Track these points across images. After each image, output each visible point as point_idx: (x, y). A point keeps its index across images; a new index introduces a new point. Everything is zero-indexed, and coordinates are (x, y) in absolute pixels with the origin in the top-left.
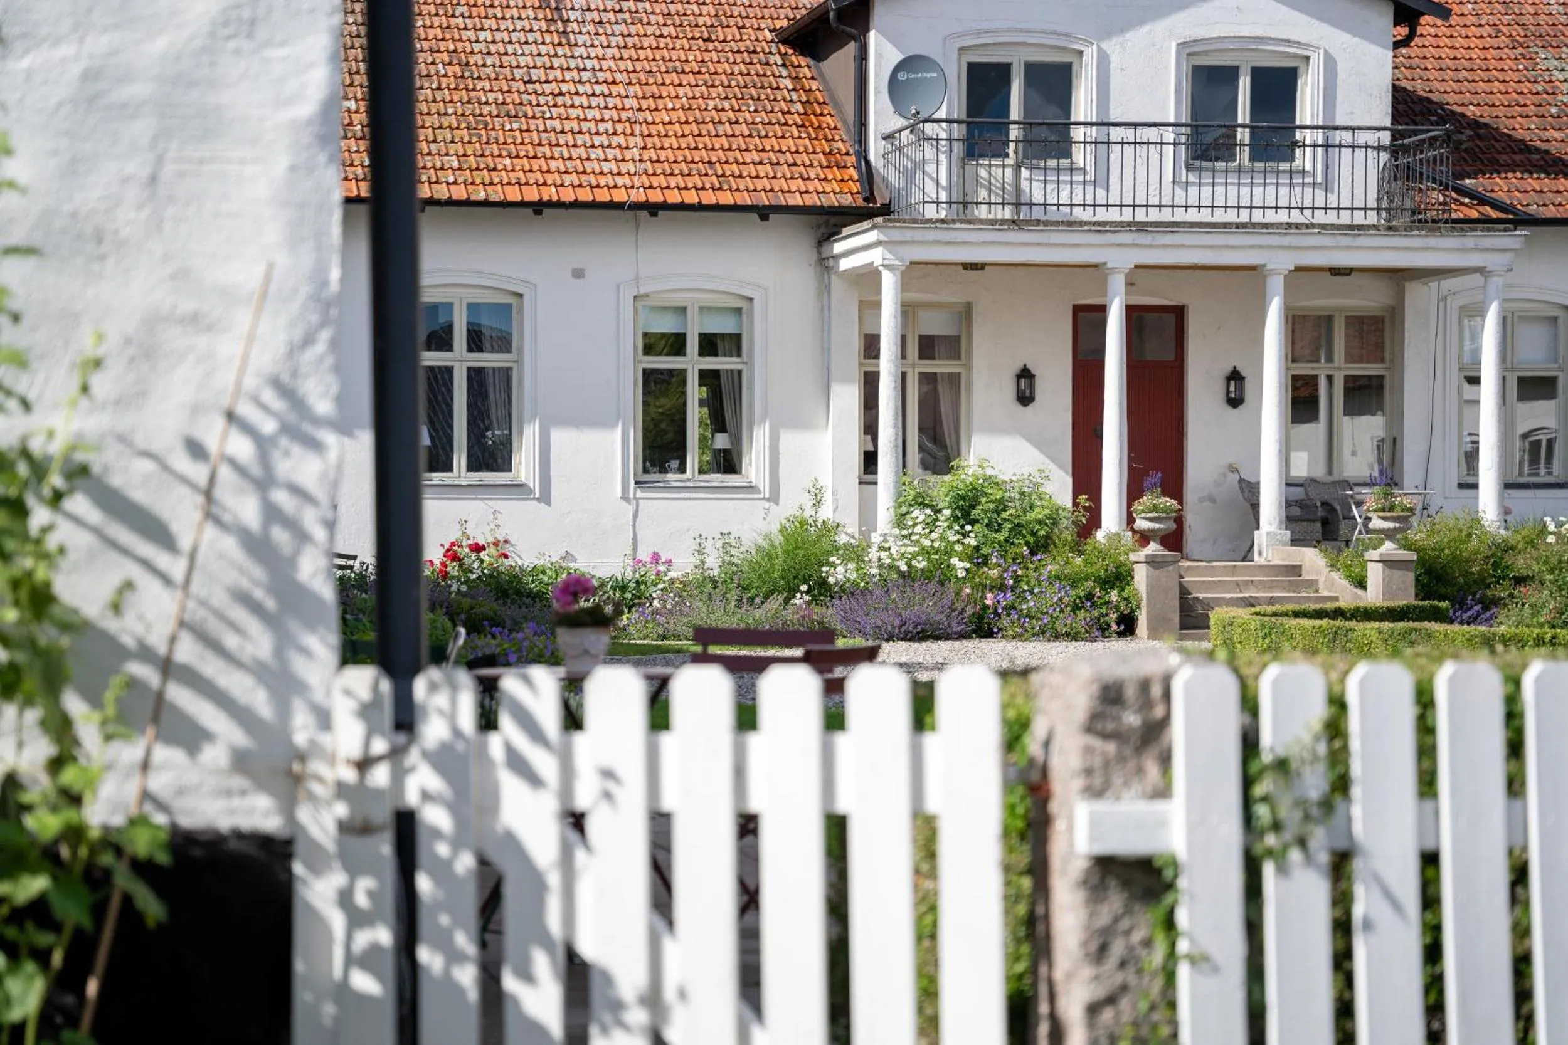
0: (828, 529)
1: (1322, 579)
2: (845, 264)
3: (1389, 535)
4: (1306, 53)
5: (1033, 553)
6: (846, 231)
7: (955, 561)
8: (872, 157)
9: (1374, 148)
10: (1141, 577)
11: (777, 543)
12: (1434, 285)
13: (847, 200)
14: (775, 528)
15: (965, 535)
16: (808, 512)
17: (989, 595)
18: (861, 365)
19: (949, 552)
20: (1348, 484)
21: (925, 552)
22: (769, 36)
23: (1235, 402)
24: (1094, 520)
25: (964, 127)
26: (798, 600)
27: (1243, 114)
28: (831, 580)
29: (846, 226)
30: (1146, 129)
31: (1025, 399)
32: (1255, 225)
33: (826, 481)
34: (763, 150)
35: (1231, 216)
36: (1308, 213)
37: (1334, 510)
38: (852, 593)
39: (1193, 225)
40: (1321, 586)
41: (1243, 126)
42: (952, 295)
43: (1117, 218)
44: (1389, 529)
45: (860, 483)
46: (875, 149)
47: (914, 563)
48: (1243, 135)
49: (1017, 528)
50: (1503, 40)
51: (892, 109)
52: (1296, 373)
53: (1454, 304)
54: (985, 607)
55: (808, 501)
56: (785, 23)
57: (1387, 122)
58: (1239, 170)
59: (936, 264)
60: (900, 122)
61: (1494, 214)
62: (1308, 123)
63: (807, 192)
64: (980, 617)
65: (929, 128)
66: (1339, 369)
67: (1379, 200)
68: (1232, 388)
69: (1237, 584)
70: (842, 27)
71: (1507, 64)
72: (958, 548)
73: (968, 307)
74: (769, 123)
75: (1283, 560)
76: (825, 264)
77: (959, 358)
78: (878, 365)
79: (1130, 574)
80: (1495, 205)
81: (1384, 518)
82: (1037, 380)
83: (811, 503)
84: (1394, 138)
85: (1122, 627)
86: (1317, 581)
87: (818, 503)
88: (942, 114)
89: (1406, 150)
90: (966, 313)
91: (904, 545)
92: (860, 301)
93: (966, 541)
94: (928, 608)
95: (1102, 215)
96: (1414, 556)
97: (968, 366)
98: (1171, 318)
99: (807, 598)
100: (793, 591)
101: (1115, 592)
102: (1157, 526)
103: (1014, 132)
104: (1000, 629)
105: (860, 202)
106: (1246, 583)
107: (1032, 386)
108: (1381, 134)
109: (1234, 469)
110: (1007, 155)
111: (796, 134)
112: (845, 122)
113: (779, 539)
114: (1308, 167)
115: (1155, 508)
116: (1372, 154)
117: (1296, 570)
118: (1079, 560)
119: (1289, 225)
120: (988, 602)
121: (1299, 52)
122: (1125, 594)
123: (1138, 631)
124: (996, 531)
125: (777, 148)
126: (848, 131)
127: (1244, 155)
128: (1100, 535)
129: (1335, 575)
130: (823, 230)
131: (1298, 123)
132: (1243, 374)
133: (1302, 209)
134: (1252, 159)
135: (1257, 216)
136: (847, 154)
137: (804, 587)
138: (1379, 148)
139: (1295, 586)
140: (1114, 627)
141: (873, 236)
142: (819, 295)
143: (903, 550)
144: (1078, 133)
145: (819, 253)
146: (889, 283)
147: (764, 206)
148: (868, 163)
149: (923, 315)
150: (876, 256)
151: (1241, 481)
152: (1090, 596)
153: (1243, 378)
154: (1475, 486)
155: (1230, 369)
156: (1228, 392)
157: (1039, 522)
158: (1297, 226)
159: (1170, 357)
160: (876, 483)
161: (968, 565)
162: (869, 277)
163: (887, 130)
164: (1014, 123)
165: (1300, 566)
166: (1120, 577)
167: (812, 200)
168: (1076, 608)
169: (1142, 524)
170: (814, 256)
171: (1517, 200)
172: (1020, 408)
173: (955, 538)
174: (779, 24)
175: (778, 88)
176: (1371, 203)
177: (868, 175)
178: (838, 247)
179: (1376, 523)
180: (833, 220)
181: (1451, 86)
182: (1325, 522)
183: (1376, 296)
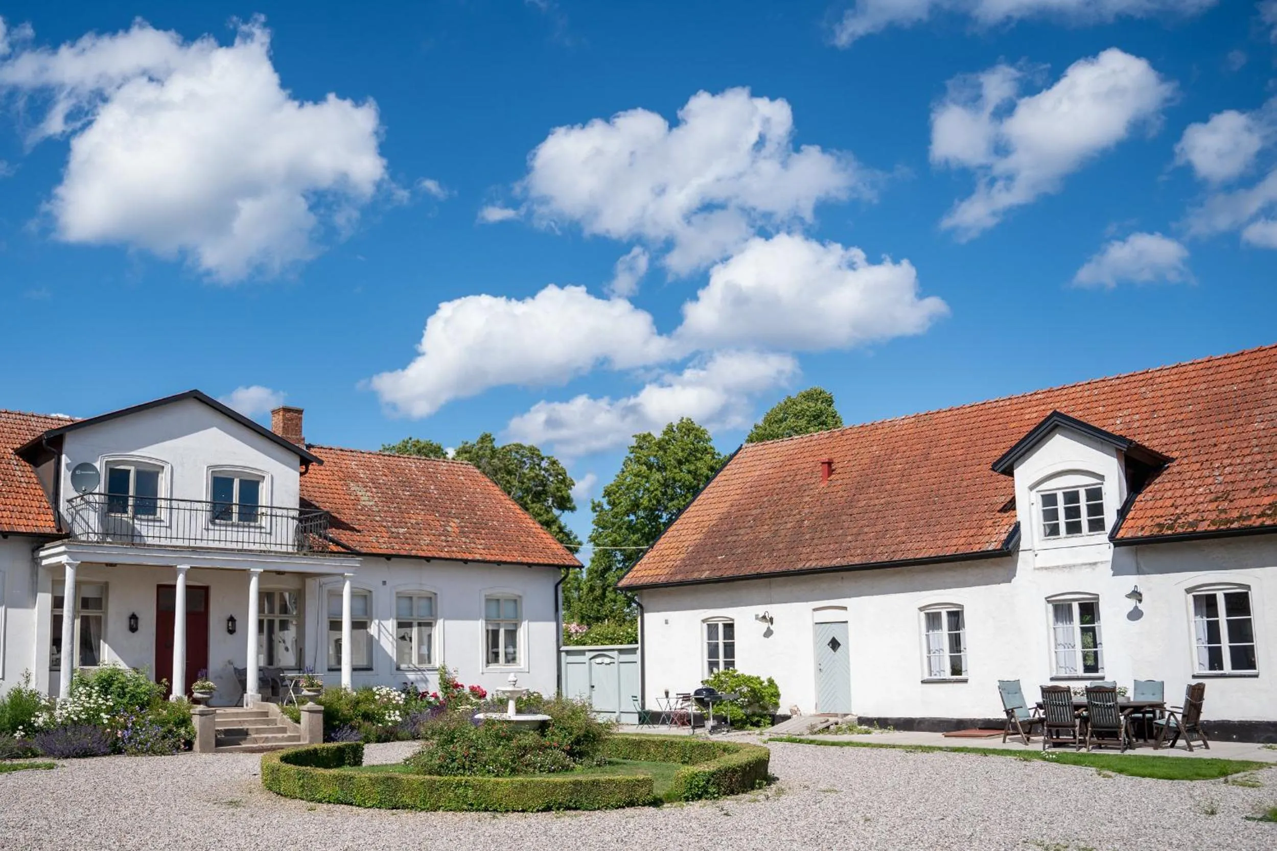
0: (34, 695)
1: (279, 718)
2: (45, 562)
3: (312, 698)
4: (263, 475)
5: (141, 709)
6: (47, 546)
7: (102, 714)
8: (61, 510)
9: (291, 517)
10: (196, 721)
11: (6, 702)
12: (318, 580)
13: (48, 530)
14: (5, 694)
15: (107, 700)
16: (23, 686)
17: (120, 732)
18: (52, 611)
19: (98, 710)
20: (282, 670)
21: (86, 710)
22: (11, 451)
23: (231, 631)
24: (169, 691)
25: (107, 497)
26: (18, 735)
27: (236, 499)
28: (36, 725)
29: (47, 543)
30: (196, 503)
31: (133, 629)
32: (246, 550)
33: (33, 670)
34: (6, 504)
35: (234, 546)
36: (268, 546)
37: (277, 683)
38: (47, 732)
39: (217, 549)
40: (278, 722)
41: (236, 504)
42: (100, 578)
43: (181, 544)
44: (312, 696)
45: (51, 670)
46: (63, 506)
47: (81, 716)
48: (235, 509)
49: (133, 696)
50: (336, 477)
51: (72, 487)
53: (326, 589)
54: (118, 739)
55: (23, 681)
56: (19, 446)
57: (298, 507)
58: (232, 525)
59: (91, 563)
60: (76, 494)
61: (343, 550)
62: (264, 505)
63: (28, 525)
64: (115, 744)
65: (91, 498)
66: (278, 617)
67: (294, 541)
68: (230, 625)
69: (240, 722)
70: (49, 447)
71: (339, 487)
72: (104, 707)
73: (107, 584)
74: (9, 492)
75: (258, 708)
76: (35, 561)
77: (101, 609)
78: (62, 612)
79: (190, 719)
80: (344, 546)
81: (309, 691)
82: (140, 621)
83: (24, 681)
84: (300, 514)
85: (187, 747)
86: (276, 720)
87: (28, 682)
88: (97, 491)
89: (307, 520)
90: (105, 587)
91: (76, 706)
92: (53, 581)
93: (108, 704)
94: (87, 741)
95: (175, 542)
96: (322, 708)
97: (106, 613)
98: (202, 592)
99: (22, 733)
100: (15, 729)
101: (183, 728)
102: (205, 696)
103: (131, 502)
104: (126, 750)
105: (55, 531)
106: (244, 721)
107: (137, 623)
108: (294, 512)
109: (230, 663)
110: (126, 512)
111: (23, 497)
112: (48, 493)
113: (7, 700)
114: (264, 524)
115: (203, 687)
116: (291, 522)
117: (266, 714)
118: (165, 712)
119: (261, 551)
120: (119, 736)
121: (259, 473)
122: (188, 730)
123: (194, 749)
124: (122, 698)
125: (13, 504)
126: (49, 498)
127: (235, 517)
128: (172, 698)
129: (285, 717)
130: (35, 544)
131: (259, 504)
132: (235, 618)
133: (265, 544)
134: (240, 519)
135: (246, 546)
136: (48, 508)
137: (21, 727)
138: (293, 518)
139: (267, 722)
140: (183, 746)
141: (62, 549)
142: (32, 576)
143: (75, 708)
144: (160, 503)
145: (33, 555)
146: (69, 573)
147: (6, 532)
148: (59, 512)
149: (83, 587)
150: (64, 559)
151: (235, 669)
152: (170, 731)
153: (235, 621)
154: (340, 670)
155: (229, 616)
156: (228, 627)
157: (145, 693)
158: (264, 551)
159: (203, 610)
160: (59, 671)
161: (109, 717)
162: (59, 569)
163: (69, 498)
164: (131, 496)
165: (267, 712)
166: (185, 722)
167: (29, 530)
168: (164, 738)
169: (197, 695)
170: (30, 557)
171: (351, 544)
172: (130, 633)
173: (102, 702)
174: (15, 446)
175: (14, 475)
176: (290, 542)
177: (59, 518)
178: (42, 554)
179: (305, 693)
180: (41, 540)
181: (318, 494)
182: (273, 688)
183: (293, 584)
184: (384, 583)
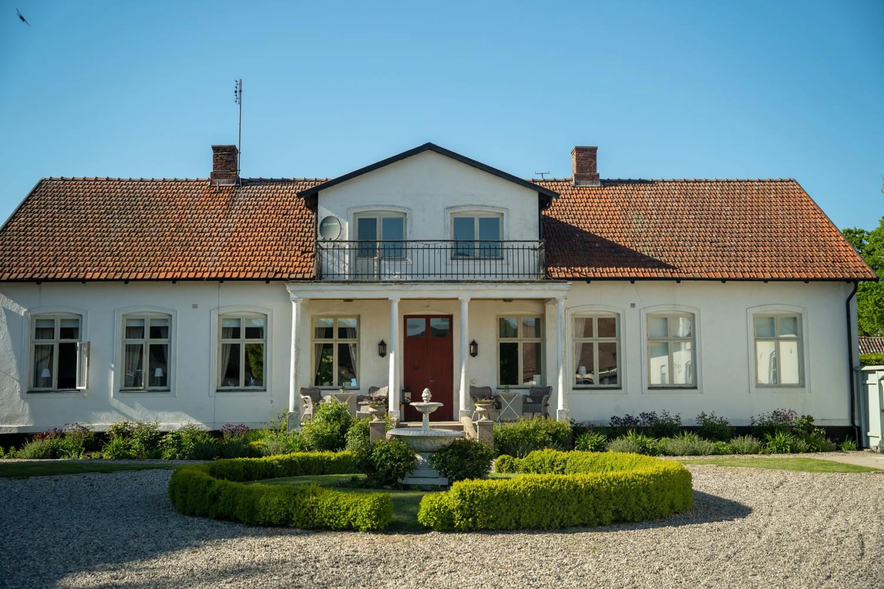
3: (483, 413)
4: (502, 212)
9: (532, 249)
13: (307, 275)
23: (474, 354)
27: (476, 237)
31: (383, 354)
42: (353, 312)
52: (502, 342)
57: (537, 239)
68: (472, 349)
71: (616, 217)
73: (360, 316)
82: (387, 347)
90: (359, 319)
92: (312, 316)
97: (359, 341)
103: (379, 245)
107: (385, 349)
108: (535, 243)
110: (375, 255)
116: (532, 252)
121: (499, 211)
131: (501, 239)
132: (477, 342)
138: (534, 249)
149: (339, 320)
153: (477, 345)
155: (472, 340)
156: (470, 350)
164: (379, 241)
172: (380, 358)
183: (533, 310)
184: (633, 305)
